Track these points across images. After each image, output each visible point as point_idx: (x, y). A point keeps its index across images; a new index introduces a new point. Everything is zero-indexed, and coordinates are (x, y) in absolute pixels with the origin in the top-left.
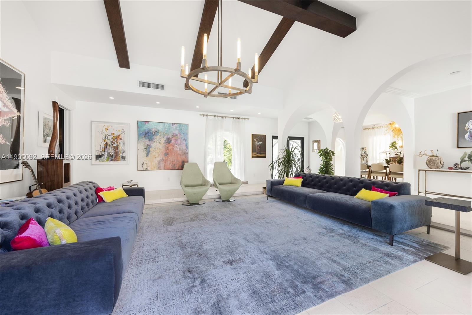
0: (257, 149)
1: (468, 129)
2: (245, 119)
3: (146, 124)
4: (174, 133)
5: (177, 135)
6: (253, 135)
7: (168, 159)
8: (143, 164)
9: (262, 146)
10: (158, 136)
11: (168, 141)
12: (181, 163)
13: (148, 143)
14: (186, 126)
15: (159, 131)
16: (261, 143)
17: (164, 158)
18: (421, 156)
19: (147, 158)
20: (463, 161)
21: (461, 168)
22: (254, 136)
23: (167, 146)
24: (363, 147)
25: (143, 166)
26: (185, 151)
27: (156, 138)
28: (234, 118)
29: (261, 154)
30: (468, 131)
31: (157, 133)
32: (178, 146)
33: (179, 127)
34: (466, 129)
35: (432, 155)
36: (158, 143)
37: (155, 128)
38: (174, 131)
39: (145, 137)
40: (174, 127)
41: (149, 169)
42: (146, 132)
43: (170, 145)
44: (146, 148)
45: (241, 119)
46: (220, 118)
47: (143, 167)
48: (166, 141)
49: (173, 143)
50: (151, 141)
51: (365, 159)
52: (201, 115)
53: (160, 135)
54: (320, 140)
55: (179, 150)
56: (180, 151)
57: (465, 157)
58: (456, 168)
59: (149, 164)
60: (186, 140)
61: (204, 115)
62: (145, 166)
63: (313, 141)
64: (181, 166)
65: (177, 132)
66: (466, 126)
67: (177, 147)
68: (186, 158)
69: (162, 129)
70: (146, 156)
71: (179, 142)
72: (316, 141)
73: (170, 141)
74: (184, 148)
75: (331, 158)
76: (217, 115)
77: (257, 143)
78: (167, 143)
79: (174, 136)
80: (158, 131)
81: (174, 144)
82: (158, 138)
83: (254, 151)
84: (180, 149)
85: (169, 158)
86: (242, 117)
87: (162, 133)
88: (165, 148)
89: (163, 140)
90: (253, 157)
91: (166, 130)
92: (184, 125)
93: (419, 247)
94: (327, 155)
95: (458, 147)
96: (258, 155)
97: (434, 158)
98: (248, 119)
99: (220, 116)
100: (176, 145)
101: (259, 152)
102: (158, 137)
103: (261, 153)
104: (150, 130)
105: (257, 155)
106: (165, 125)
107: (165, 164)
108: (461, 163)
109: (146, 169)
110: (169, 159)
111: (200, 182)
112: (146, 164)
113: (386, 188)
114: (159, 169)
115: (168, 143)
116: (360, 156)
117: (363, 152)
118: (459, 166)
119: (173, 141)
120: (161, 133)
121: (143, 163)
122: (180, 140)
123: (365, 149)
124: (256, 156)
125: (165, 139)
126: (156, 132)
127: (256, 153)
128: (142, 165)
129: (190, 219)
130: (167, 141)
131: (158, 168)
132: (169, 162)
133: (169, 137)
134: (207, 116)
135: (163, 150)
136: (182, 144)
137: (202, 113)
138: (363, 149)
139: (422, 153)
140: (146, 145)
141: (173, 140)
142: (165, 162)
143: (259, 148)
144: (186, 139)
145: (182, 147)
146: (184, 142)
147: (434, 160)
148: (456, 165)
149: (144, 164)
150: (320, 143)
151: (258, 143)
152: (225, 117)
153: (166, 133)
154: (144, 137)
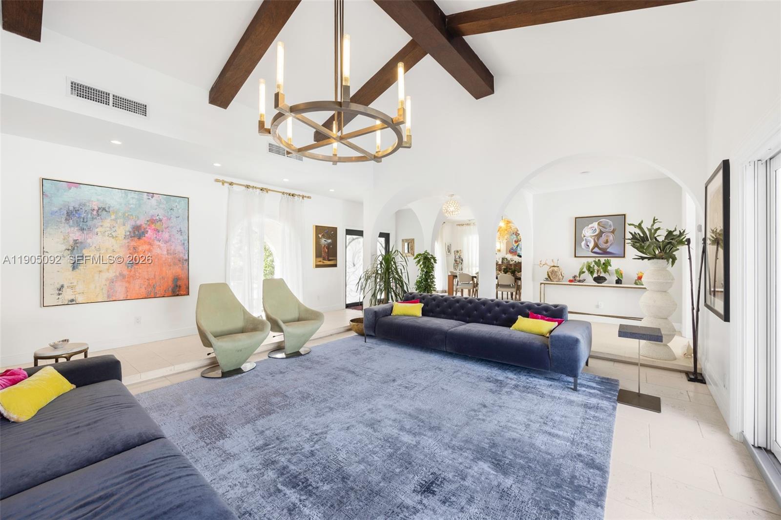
0: (323, 253)
1: (584, 236)
2: (303, 197)
3: (70, 188)
4: (153, 216)
5: (160, 220)
6: (317, 227)
7: (137, 274)
8: (60, 290)
9: (331, 246)
10: (108, 220)
11: (138, 232)
12: (170, 283)
13: (75, 234)
14: (183, 202)
15: (111, 209)
16: (330, 241)
17: (126, 272)
18: (541, 265)
19: (74, 272)
20: (582, 272)
21: (579, 281)
22: (319, 229)
23: (133, 244)
24: (458, 249)
25: (59, 294)
26: (182, 255)
27: (100, 224)
28: (283, 193)
29: (329, 260)
30: (584, 238)
31: (104, 213)
32: (162, 245)
33: (165, 203)
34: (583, 236)
35: (552, 265)
36: (108, 238)
37: (98, 200)
38: (152, 212)
39: (66, 219)
40: (153, 201)
41: (80, 299)
42: (71, 208)
43: (141, 241)
44: (70, 248)
45: (296, 197)
46: (258, 190)
47: (60, 297)
48: (130, 232)
49: (150, 238)
50: (85, 232)
51: (460, 266)
52: (217, 180)
53: (113, 217)
54: (413, 239)
55: (165, 253)
56: (169, 257)
57: (583, 269)
58: (575, 280)
59: (80, 287)
60: (185, 233)
61: (223, 182)
62: (68, 295)
63: (403, 240)
64: (170, 289)
65: (160, 213)
66: (582, 233)
67: (159, 246)
68: (183, 270)
69: (121, 204)
70: (71, 269)
71: (166, 235)
72: (407, 240)
73: (143, 233)
74: (179, 248)
75: (433, 267)
76: (252, 184)
77: (323, 241)
78: (134, 237)
79: (152, 221)
80: (107, 209)
81: (154, 240)
82: (109, 225)
83: (318, 255)
84: (168, 250)
85: (140, 271)
86: (298, 194)
87: (120, 214)
88: (129, 249)
89: (123, 230)
90: (317, 266)
91: (131, 208)
92: (178, 199)
93: (599, 387)
94: (427, 261)
95: (575, 256)
96: (324, 261)
97: (556, 269)
98: (309, 197)
99: (258, 188)
100: (158, 243)
101: (327, 257)
102: (107, 223)
103: (330, 258)
104: (84, 205)
105: (323, 263)
106: (127, 195)
107: (127, 285)
108: (580, 275)
109: (72, 300)
110: (140, 274)
111: (239, 323)
112: (72, 288)
113: (545, 313)
114: (111, 299)
115: (136, 239)
116: (454, 262)
117: (457, 257)
118: (578, 278)
119: (150, 233)
120: (116, 212)
121: (62, 286)
122: (169, 232)
123: (459, 252)
124: (321, 263)
125: (128, 227)
126: (102, 210)
127: (321, 259)
128: (58, 292)
129: (254, 410)
130: (134, 233)
131: (108, 297)
132: (138, 282)
133: (139, 223)
134: (231, 184)
135: (123, 253)
136: (173, 239)
137: (221, 178)
138: (457, 252)
139: (543, 263)
140: (71, 243)
141: (149, 231)
142: (129, 282)
143: (327, 250)
144: (182, 229)
145: (173, 248)
146: (178, 236)
147: (556, 272)
148: (575, 277)
149: (64, 289)
150: (414, 243)
151: (326, 241)
152: (267, 190)
153: (132, 215)
154: (63, 220)
